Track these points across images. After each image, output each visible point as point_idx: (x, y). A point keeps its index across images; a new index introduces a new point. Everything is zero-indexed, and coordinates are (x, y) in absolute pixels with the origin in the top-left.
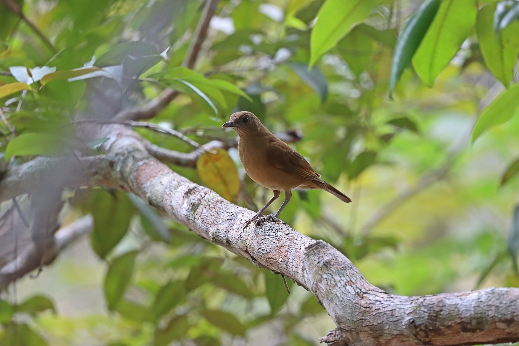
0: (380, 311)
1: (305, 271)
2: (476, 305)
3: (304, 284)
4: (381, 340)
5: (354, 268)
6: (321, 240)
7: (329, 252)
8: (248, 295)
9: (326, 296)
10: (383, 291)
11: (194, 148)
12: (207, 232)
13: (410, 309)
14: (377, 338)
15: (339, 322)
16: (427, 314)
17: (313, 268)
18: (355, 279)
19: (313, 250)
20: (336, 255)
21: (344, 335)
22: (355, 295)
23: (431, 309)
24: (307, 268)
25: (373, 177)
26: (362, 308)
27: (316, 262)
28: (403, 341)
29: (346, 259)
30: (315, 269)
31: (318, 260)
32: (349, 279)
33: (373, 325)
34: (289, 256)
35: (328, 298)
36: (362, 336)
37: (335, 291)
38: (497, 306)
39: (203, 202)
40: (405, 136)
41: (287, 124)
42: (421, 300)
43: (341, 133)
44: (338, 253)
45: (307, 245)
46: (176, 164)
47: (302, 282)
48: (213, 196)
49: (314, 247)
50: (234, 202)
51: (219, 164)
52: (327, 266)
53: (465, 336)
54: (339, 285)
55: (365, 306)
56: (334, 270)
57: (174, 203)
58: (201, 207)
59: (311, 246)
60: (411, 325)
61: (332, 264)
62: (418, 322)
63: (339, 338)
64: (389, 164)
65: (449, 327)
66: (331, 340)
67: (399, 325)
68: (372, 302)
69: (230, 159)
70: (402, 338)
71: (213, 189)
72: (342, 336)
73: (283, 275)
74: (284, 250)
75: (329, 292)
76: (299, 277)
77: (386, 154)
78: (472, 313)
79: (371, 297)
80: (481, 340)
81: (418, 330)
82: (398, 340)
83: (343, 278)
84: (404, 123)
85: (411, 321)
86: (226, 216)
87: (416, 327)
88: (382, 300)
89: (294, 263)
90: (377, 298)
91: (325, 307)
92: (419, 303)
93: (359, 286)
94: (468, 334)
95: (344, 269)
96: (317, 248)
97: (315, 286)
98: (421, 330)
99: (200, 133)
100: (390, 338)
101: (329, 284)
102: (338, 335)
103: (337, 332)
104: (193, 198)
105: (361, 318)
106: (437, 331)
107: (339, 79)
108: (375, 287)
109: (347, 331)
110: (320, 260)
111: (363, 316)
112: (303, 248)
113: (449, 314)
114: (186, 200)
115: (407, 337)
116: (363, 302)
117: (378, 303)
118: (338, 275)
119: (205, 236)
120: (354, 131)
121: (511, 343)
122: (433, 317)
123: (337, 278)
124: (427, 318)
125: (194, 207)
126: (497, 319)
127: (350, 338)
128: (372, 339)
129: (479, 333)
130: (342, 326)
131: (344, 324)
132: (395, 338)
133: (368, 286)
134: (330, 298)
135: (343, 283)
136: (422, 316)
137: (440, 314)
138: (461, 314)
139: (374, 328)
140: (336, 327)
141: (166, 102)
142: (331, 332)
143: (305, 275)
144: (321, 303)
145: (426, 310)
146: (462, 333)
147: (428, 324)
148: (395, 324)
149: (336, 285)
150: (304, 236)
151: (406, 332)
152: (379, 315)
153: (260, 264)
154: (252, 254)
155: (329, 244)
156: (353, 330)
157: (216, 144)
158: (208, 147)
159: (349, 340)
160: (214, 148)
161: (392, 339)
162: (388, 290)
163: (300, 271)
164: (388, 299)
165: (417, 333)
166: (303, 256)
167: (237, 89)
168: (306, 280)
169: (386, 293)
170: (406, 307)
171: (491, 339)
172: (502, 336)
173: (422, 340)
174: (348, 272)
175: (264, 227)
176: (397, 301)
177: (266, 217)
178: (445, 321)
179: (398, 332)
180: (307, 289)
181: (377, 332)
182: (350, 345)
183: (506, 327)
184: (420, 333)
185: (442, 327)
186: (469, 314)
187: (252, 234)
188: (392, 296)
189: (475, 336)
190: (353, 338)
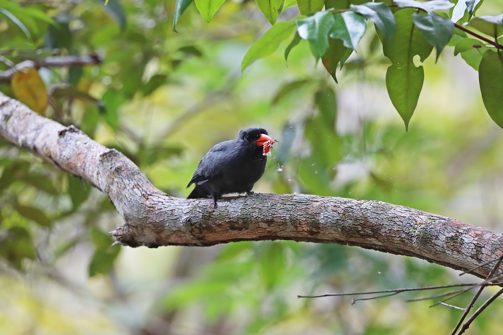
0: (161, 211)
1: (99, 175)
2: (243, 207)
3: (99, 186)
4: (161, 235)
5: (141, 174)
6: (114, 149)
7: (120, 160)
8: (54, 193)
9: (116, 197)
10: (165, 194)
11: (8, 68)
12: (17, 139)
13: (188, 209)
14: (159, 233)
15: (127, 218)
16: (201, 214)
17: (106, 172)
18: (142, 183)
19: (106, 157)
20: (126, 163)
21: (131, 230)
22: (141, 196)
23: (205, 210)
24: (101, 172)
25: (164, 94)
26: (147, 207)
27: (109, 168)
28: (181, 237)
29: (135, 166)
30: (107, 174)
31: (110, 167)
32: (136, 183)
33: (156, 222)
34: (86, 161)
35: (118, 198)
36: (146, 232)
37: (124, 192)
38: (260, 209)
39: (15, 114)
40: (193, 61)
41: (92, 48)
42: (197, 202)
43: (138, 56)
44: (128, 161)
45: (102, 153)
47: (97, 184)
48: (24, 109)
49: (108, 155)
50: (42, 113)
51: (32, 81)
52: (118, 172)
53: (233, 233)
54: (128, 188)
55: (149, 206)
56: (124, 175)
58: (12, 118)
59: (105, 154)
60: (188, 223)
61: (123, 169)
62: (194, 221)
63: (127, 233)
64: (178, 83)
65: (220, 225)
66: (119, 234)
67: (178, 222)
68: (156, 203)
69: (40, 78)
70: (180, 234)
71: (23, 102)
72: (129, 231)
73: (81, 178)
74: (82, 156)
75: (119, 193)
76: (94, 180)
77: (174, 75)
78: (239, 214)
79: (155, 199)
80: (246, 237)
81: (194, 227)
82: (177, 235)
83: (131, 182)
84: (192, 51)
85: (188, 219)
86: (33, 126)
87: (192, 225)
88: (164, 201)
89: (90, 168)
90: (160, 200)
91: (116, 206)
92: (195, 205)
93: (145, 189)
94: (236, 232)
95: (133, 174)
96: (110, 156)
97: (107, 188)
98: (196, 227)
99: (15, 54)
100: (170, 233)
101: (119, 186)
102: (125, 230)
103: (125, 228)
104: (6, 110)
105: (146, 216)
106: (209, 229)
107: (137, 11)
108: (159, 191)
109: (134, 227)
110: (112, 166)
111: (147, 214)
112: (98, 155)
113: (220, 214)
114: (1, 112)
115: (184, 233)
116: (148, 203)
117: (161, 204)
118: (127, 180)
119: (15, 142)
120: (148, 56)
121: (271, 240)
122: (206, 217)
123: (126, 182)
124: (201, 217)
125: (7, 118)
126: (260, 220)
127: (136, 233)
128: (155, 234)
129: (244, 231)
130: (130, 222)
131: (131, 220)
132: (174, 233)
133: (151, 189)
134: (120, 199)
135: (131, 186)
136: (197, 215)
137: (212, 214)
138: (229, 215)
139: (156, 224)
140: (125, 223)
142: (119, 228)
143: (100, 178)
144: (112, 203)
145: (200, 211)
146: (230, 231)
147: (202, 223)
148: (174, 222)
149: (125, 188)
150: (99, 146)
151: (183, 229)
152: (160, 214)
153: (61, 168)
154: (55, 159)
155: (120, 153)
156: (139, 226)
157: (27, 64)
158: (21, 66)
159: (135, 234)
160: (26, 67)
161: (172, 234)
162: (169, 193)
163: (95, 175)
164: (169, 201)
165: (192, 229)
166: (98, 162)
167: (48, 17)
168: (100, 182)
169: (167, 195)
170: (184, 208)
171: (254, 236)
172: (264, 234)
173: (197, 236)
174: (136, 177)
175: (65, 136)
176: (176, 203)
177: (68, 128)
178: (216, 220)
179: (176, 229)
180: (101, 190)
181: (158, 228)
182: (135, 239)
183: (267, 227)
184: (195, 230)
185: (213, 226)
186: (236, 215)
187: (55, 143)
188: (173, 198)
189: (241, 233)
190: (138, 233)
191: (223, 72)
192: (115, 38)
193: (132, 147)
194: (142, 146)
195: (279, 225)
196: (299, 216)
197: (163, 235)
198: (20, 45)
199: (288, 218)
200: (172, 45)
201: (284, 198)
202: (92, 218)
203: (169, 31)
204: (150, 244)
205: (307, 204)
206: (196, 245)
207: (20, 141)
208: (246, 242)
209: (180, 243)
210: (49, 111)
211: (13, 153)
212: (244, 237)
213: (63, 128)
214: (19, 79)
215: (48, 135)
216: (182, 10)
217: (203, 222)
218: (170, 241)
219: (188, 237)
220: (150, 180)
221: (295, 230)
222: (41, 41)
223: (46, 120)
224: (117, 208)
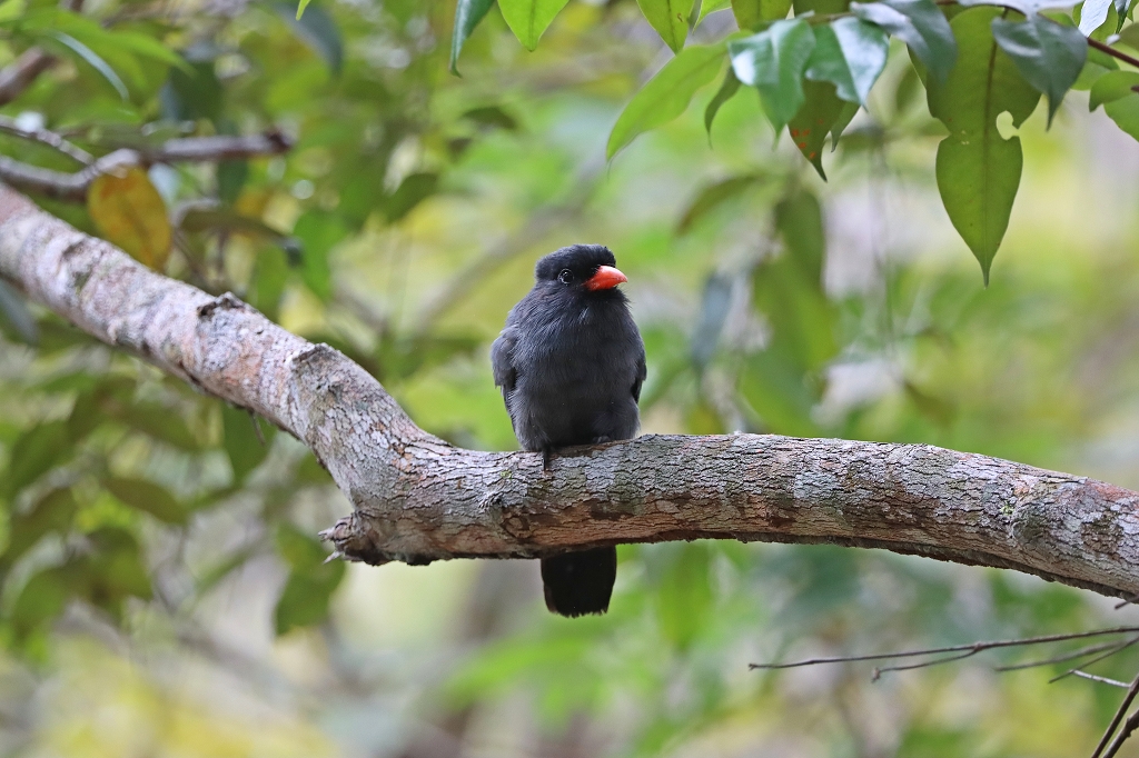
0: (435, 480)
1: (293, 404)
2: (619, 468)
3: (292, 428)
4: (438, 536)
5: (387, 398)
6: (324, 345)
7: (339, 368)
8: (190, 447)
9: (333, 451)
10: (442, 441)
11: (79, 167)
12: (105, 327)
13: (494, 475)
14: (430, 530)
15: (358, 501)
16: (526, 486)
17: (309, 397)
18: (390, 418)
19: (308, 363)
20: (352, 374)
21: (368, 526)
22: (389, 448)
23: (534, 476)
24: (296, 397)
25: (433, 217)
26: (401, 474)
27: (314, 387)
28: (480, 538)
29: (372, 380)
30: (311, 401)
31: (317, 384)
32: (376, 420)
33: (423, 506)
34: (261, 374)
35: (336, 455)
36: (402, 529)
37: (351, 441)
38: (658, 470)
39: (98, 271)
40: (496, 142)
41: (267, 117)
42: (515, 458)
43: (371, 135)
44: (357, 369)
45: (297, 354)
46: (48, 198)
47: (289, 425)
48: (117, 258)
49: (311, 357)
50: (159, 268)
51: (133, 196)
52: (335, 395)
53: (598, 527)
54: (359, 431)
55: (408, 471)
56: (349, 403)
57: (41, 272)
58: (92, 280)
59: (304, 356)
60: (496, 507)
61: (345, 390)
62: (509, 501)
63: (359, 532)
64: (464, 193)
65: (568, 510)
66: (342, 535)
67: (473, 506)
68: (422, 462)
69: (152, 189)
70: (478, 531)
71: (117, 243)
72: (363, 529)
73: (251, 411)
74: (252, 363)
75: (338, 444)
76: (282, 416)
77: (455, 174)
78: (612, 482)
79: (420, 454)
80: (628, 535)
81: (509, 515)
82: (471, 535)
83: (365, 417)
84: (493, 117)
85: (496, 498)
86: (140, 297)
87: (505, 510)
88: (440, 458)
89: (272, 389)
90: (431, 455)
91: (332, 472)
92: (510, 465)
93: (396, 432)
94: (605, 523)
95: (369, 399)
96: (315, 360)
97: (312, 433)
98: (515, 516)
99: (94, 136)
100: (455, 531)
101: (339, 428)
102: (355, 527)
103: (355, 521)
104: (79, 263)
105: (401, 492)
106: (545, 518)
107: (367, 30)
108: (427, 434)
109: (374, 518)
110: (322, 382)
111: (403, 489)
112: (289, 359)
113: (567, 484)
114: (64, 267)
115: (487, 529)
116: (404, 463)
117: (434, 464)
118: (355, 412)
119: (100, 334)
120: (396, 131)
121: (684, 541)
122: (536, 491)
123: (355, 417)
124: (526, 492)
125: (80, 279)
126: (658, 495)
127: (379, 532)
128: (422, 534)
129: (624, 522)
130: (364, 509)
131: (367, 504)
132: (466, 530)
133: (413, 432)
134: (340, 456)
135: (366, 427)
136: (517, 489)
137: (551, 486)
138: (590, 486)
139: (425, 512)
140: (353, 511)
141: (31, 75)
142: (342, 521)
143: (294, 411)
144: (323, 465)
145: (524, 478)
146: (592, 521)
147: (528, 505)
148: (465, 505)
149: (353, 430)
150: (291, 337)
151: (486, 520)
152: (434, 487)
153: (206, 389)
154: (191, 371)
155: (339, 352)
156: (385, 516)
157: (122, 158)
158: (110, 162)
159: (377, 535)
160: (121, 165)
161: (460, 533)
162: (450, 439)
163: (283, 403)
164: (452, 457)
165: (507, 520)
166: (289, 375)
167: (164, 51)
168: (295, 420)
169: (448, 446)
170: (485, 473)
171: (647, 533)
172: (668, 528)
173: (517, 535)
174: (375, 405)
175: (214, 319)
176: (468, 461)
177: (219, 300)
178: (559, 499)
179: (470, 521)
180: (298, 438)
181: (430, 520)
182: (378, 545)
183: (676, 510)
184: (512, 521)
185: (554, 511)
186: (605, 485)
187: (190, 334)
188: (460, 450)
189: (617, 527)
190: (384, 532)
192: (319, 93)
193: (365, 339)
194: (386, 335)
195: (703, 506)
196: (747, 484)
197: (440, 536)
198: (104, 114)
199: (721, 490)
200: (448, 105)
201: (712, 445)
202: (277, 503)
203: (441, 74)
204: (411, 555)
205: (764, 455)
206: (514, 555)
207: (111, 331)
208: (628, 545)
209: (480, 551)
210: (175, 261)
211: (97, 360)
212: (624, 536)
213: (207, 300)
214: (105, 194)
215: (175, 316)
216: (472, 24)
217: (530, 503)
218: (456, 548)
219: (498, 538)
220: (408, 413)
221: (739, 515)
222: (153, 105)
223: (170, 282)
224: (335, 476)
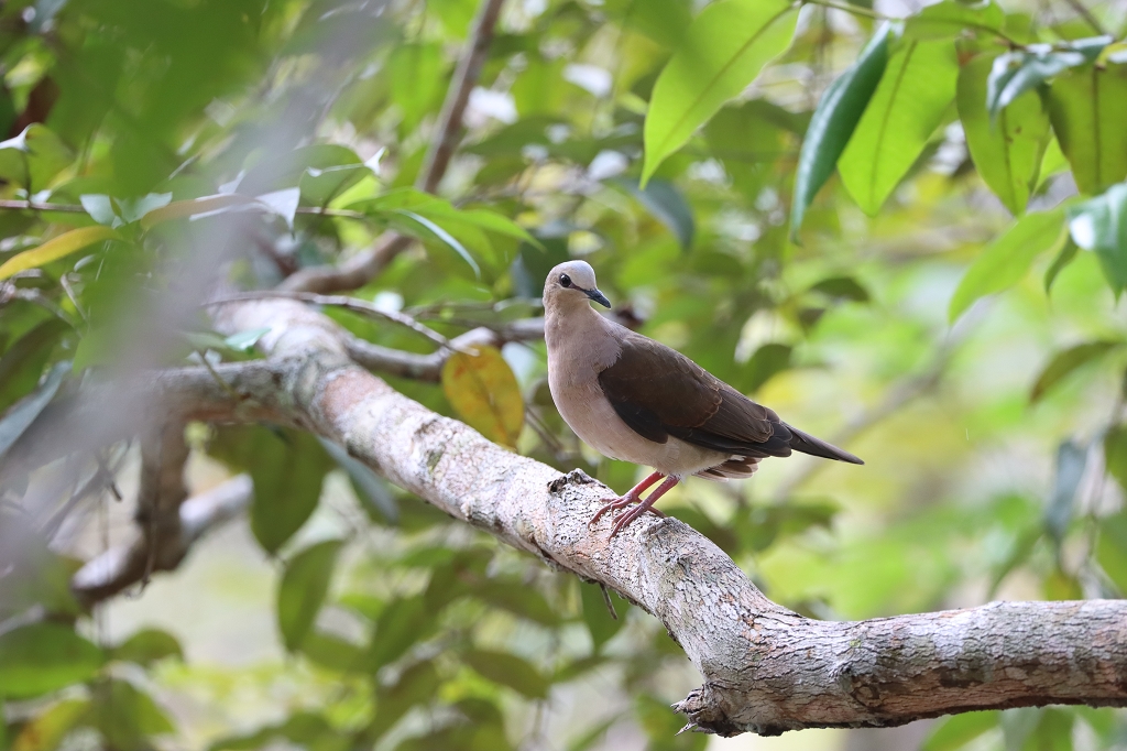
0: (786, 650)
1: (643, 577)
2: (968, 636)
3: (642, 601)
4: (788, 706)
5: (735, 570)
6: (672, 518)
7: (688, 540)
8: (550, 621)
9: (683, 624)
10: (791, 612)
11: (435, 346)
12: (458, 505)
13: (843, 645)
14: (781, 701)
15: (709, 673)
16: (875, 655)
17: (658, 570)
18: (738, 590)
19: (657, 536)
20: (700, 546)
21: (719, 698)
22: (739, 620)
23: (883, 645)
24: (646, 570)
26: (751, 645)
27: (663, 560)
28: (831, 707)
29: (722, 552)
30: (661, 573)
31: (666, 556)
32: (726, 591)
33: (774, 677)
34: (611, 547)
35: (687, 627)
36: (753, 699)
37: (701, 613)
38: (1006, 637)
39: (450, 449)
40: (848, 312)
41: (618, 292)
42: (863, 628)
43: (725, 306)
44: (705, 542)
45: (646, 527)
46: (403, 378)
47: (638, 597)
48: (469, 436)
49: (660, 531)
50: (511, 442)
51: (484, 374)
52: (684, 567)
53: (948, 695)
54: (708, 602)
55: (758, 641)
56: (699, 574)
57: (395, 452)
58: (445, 458)
59: (653, 530)
60: (845, 676)
61: (694, 562)
62: (859, 670)
63: (710, 704)
64: (820, 366)
65: (917, 678)
66: (694, 707)
67: (823, 675)
68: (771, 633)
69: (504, 366)
70: (828, 701)
71: (469, 422)
72: (714, 700)
73: (602, 585)
74: (602, 537)
75: (689, 615)
76: (633, 589)
77: (805, 350)
78: (961, 650)
79: (769, 625)
80: (978, 702)
81: (859, 685)
82: (822, 705)
83: (714, 589)
84: (845, 288)
85: (845, 667)
86: (492, 474)
87: (854, 679)
88: (790, 628)
89: (623, 562)
90: (780, 626)
91: (683, 644)
92: (859, 634)
93: (745, 603)
94: (954, 691)
95: (716, 571)
96: (664, 533)
97: (662, 605)
98: (865, 685)
99: (447, 315)
100: (806, 701)
101: (689, 600)
102: (707, 698)
103: (706, 691)
104: (432, 441)
105: (751, 663)
106: (894, 686)
107: (716, 205)
108: (775, 605)
109: (725, 689)
110: (672, 555)
111: (753, 660)
112: (638, 533)
113: (916, 653)
114: (418, 445)
115: (837, 698)
116: (753, 634)
117: (783, 635)
118: (705, 584)
119: (454, 513)
120: (749, 302)
121: (1034, 707)
122: (885, 660)
123: (704, 589)
124: (875, 661)
125: (433, 458)
126: (1007, 662)
127: (730, 703)
128: (773, 705)
129: (974, 689)
130: (715, 680)
131: (718, 676)
132: (816, 700)
133: (758, 602)
134: (691, 628)
135: (715, 598)
136: (866, 658)
137: (900, 654)
138: (938, 653)
139: (776, 682)
140: (704, 682)
141: (387, 257)
142: (694, 693)
143: (644, 583)
144: (673, 637)
145: (873, 647)
146: (941, 689)
147: (877, 674)
148: (815, 675)
149: (702, 602)
151: (836, 689)
152: (784, 658)
153: (558, 564)
154: (543, 546)
155: (687, 525)
156: (736, 687)
157: (481, 335)
158: (461, 342)
159: (729, 706)
160: (474, 345)
161: (810, 703)
162: (799, 609)
163: (633, 577)
164: (801, 628)
165: (857, 689)
166: (639, 548)
167: (517, 228)
168: (645, 593)
169: (797, 616)
170: (835, 642)
171: (997, 700)
172: (1018, 694)
173: (867, 704)
174: (724, 577)
175: (564, 494)
176: (817, 631)
177: (568, 476)
178: (909, 667)
179: (820, 690)
180: (649, 612)
181: (780, 690)
182: (730, 716)
183: (1025, 676)
184: (862, 690)
185: (903, 679)
186: (953, 654)
187: (542, 509)
188: (809, 620)
189: (967, 694)
190: (735, 703)
191: (922, 334)
192: (673, 267)
195: (1053, 672)
196: (1096, 650)
197: (791, 706)
198: (457, 294)
199: (1070, 656)
200: (800, 276)
201: (1060, 611)
202: (639, 673)
203: (789, 250)
204: (763, 726)
205: (1113, 620)
206: (865, 724)
207: (464, 508)
208: (978, 713)
209: (831, 721)
210: (528, 438)
211: (458, 537)
212: (974, 703)
213: (559, 475)
214: (459, 371)
215: (527, 492)
217: (880, 672)
218: (807, 718)
219: (848, 707)
220: (760, 585)
221: (1088, 680)
222: (504, 284)
223: (521, 459)
224: (686, 649)
